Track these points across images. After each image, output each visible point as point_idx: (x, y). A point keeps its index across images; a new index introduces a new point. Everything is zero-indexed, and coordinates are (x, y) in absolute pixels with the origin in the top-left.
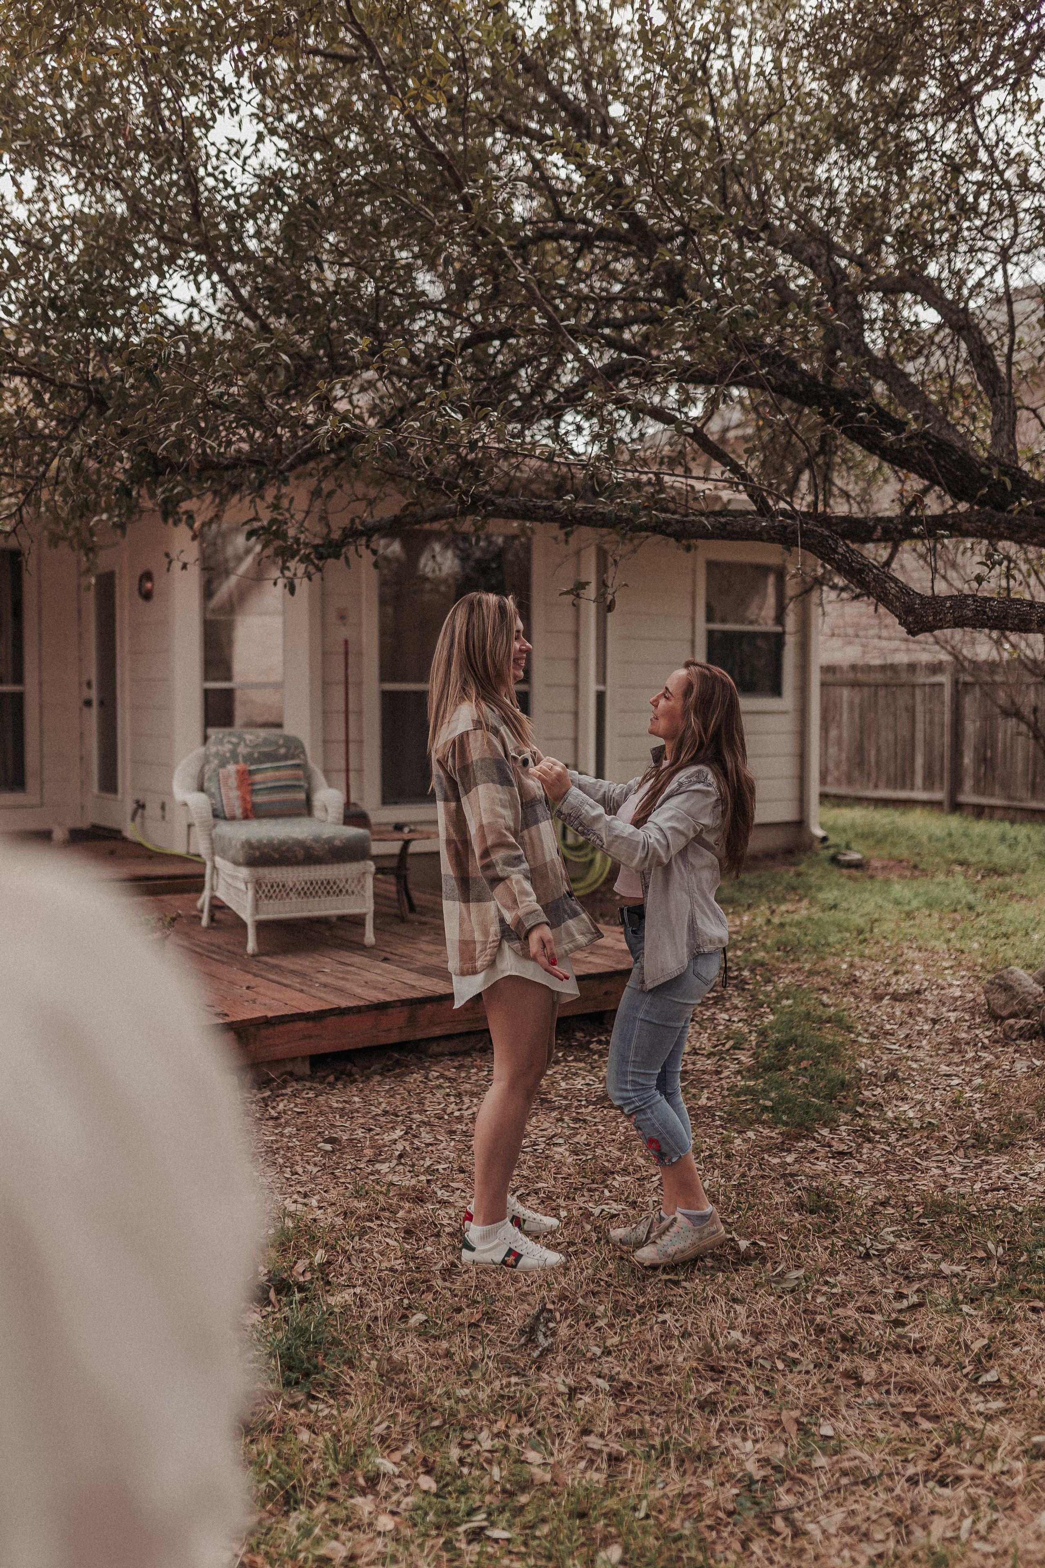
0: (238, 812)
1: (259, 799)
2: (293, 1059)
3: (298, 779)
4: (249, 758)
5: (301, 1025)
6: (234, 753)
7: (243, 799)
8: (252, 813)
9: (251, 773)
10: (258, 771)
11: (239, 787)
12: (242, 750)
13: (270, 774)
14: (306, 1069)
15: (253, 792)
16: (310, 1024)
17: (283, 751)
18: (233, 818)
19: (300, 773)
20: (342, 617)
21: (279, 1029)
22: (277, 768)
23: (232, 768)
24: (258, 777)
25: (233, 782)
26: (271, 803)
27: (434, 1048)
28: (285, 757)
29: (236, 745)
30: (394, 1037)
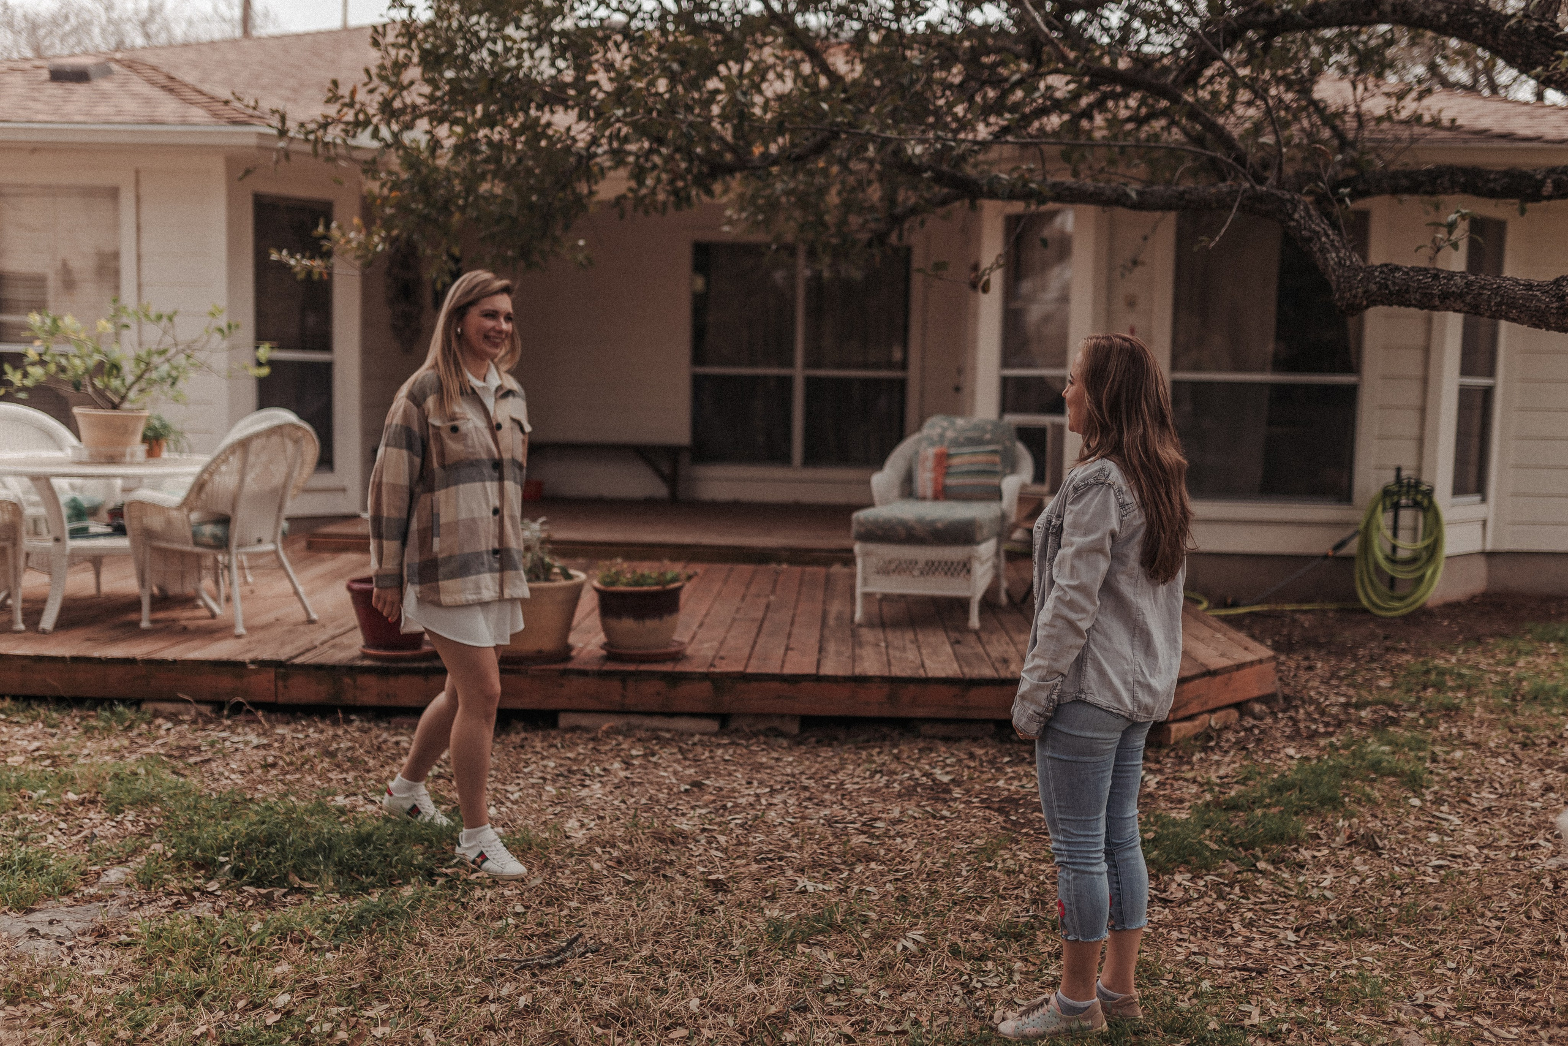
0: (929, 493)
1: (951, 481)
2: (782, 716)
3: (994, 464)
4: (956, 443)
5: (775, 685)
6: (942, 436)
7: (935, 480)
8: (943, 494)
9: (949, 456)
10: (957, 455)
11: (934, 470)
12: (950, 434)
13: (966, 459)
14: (794, 728)
15: (947, 474)
16: (786, 686)
17: (988, 436)
18: (924, 498)
19: (997, 459)
20: (1131, 303)
21: (755, 685)
22: (974, 453)
23: (931, 452)
24: (955, 461)
25: (930, 464)
26: (963, 486)
27: (925, 729)
28: (989, 442)
29: (945, 429)
30: (873, 711)
